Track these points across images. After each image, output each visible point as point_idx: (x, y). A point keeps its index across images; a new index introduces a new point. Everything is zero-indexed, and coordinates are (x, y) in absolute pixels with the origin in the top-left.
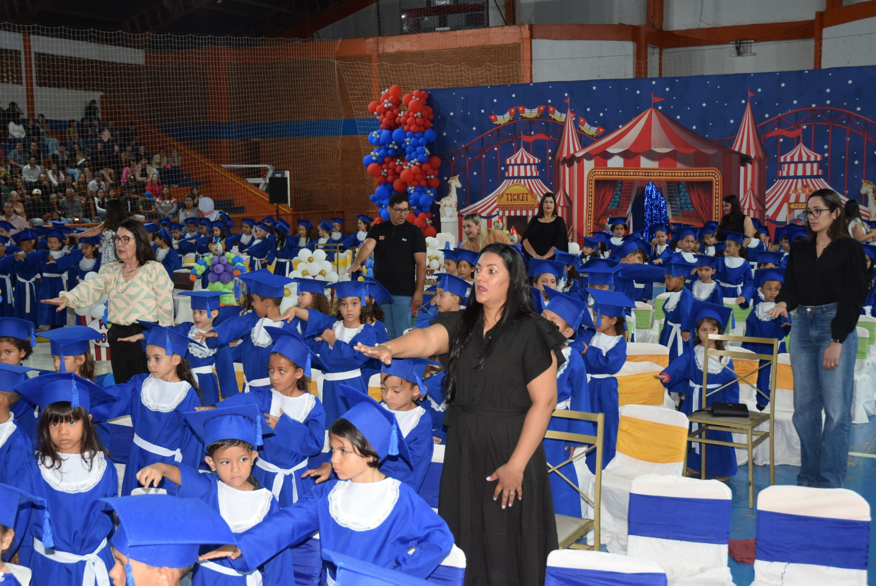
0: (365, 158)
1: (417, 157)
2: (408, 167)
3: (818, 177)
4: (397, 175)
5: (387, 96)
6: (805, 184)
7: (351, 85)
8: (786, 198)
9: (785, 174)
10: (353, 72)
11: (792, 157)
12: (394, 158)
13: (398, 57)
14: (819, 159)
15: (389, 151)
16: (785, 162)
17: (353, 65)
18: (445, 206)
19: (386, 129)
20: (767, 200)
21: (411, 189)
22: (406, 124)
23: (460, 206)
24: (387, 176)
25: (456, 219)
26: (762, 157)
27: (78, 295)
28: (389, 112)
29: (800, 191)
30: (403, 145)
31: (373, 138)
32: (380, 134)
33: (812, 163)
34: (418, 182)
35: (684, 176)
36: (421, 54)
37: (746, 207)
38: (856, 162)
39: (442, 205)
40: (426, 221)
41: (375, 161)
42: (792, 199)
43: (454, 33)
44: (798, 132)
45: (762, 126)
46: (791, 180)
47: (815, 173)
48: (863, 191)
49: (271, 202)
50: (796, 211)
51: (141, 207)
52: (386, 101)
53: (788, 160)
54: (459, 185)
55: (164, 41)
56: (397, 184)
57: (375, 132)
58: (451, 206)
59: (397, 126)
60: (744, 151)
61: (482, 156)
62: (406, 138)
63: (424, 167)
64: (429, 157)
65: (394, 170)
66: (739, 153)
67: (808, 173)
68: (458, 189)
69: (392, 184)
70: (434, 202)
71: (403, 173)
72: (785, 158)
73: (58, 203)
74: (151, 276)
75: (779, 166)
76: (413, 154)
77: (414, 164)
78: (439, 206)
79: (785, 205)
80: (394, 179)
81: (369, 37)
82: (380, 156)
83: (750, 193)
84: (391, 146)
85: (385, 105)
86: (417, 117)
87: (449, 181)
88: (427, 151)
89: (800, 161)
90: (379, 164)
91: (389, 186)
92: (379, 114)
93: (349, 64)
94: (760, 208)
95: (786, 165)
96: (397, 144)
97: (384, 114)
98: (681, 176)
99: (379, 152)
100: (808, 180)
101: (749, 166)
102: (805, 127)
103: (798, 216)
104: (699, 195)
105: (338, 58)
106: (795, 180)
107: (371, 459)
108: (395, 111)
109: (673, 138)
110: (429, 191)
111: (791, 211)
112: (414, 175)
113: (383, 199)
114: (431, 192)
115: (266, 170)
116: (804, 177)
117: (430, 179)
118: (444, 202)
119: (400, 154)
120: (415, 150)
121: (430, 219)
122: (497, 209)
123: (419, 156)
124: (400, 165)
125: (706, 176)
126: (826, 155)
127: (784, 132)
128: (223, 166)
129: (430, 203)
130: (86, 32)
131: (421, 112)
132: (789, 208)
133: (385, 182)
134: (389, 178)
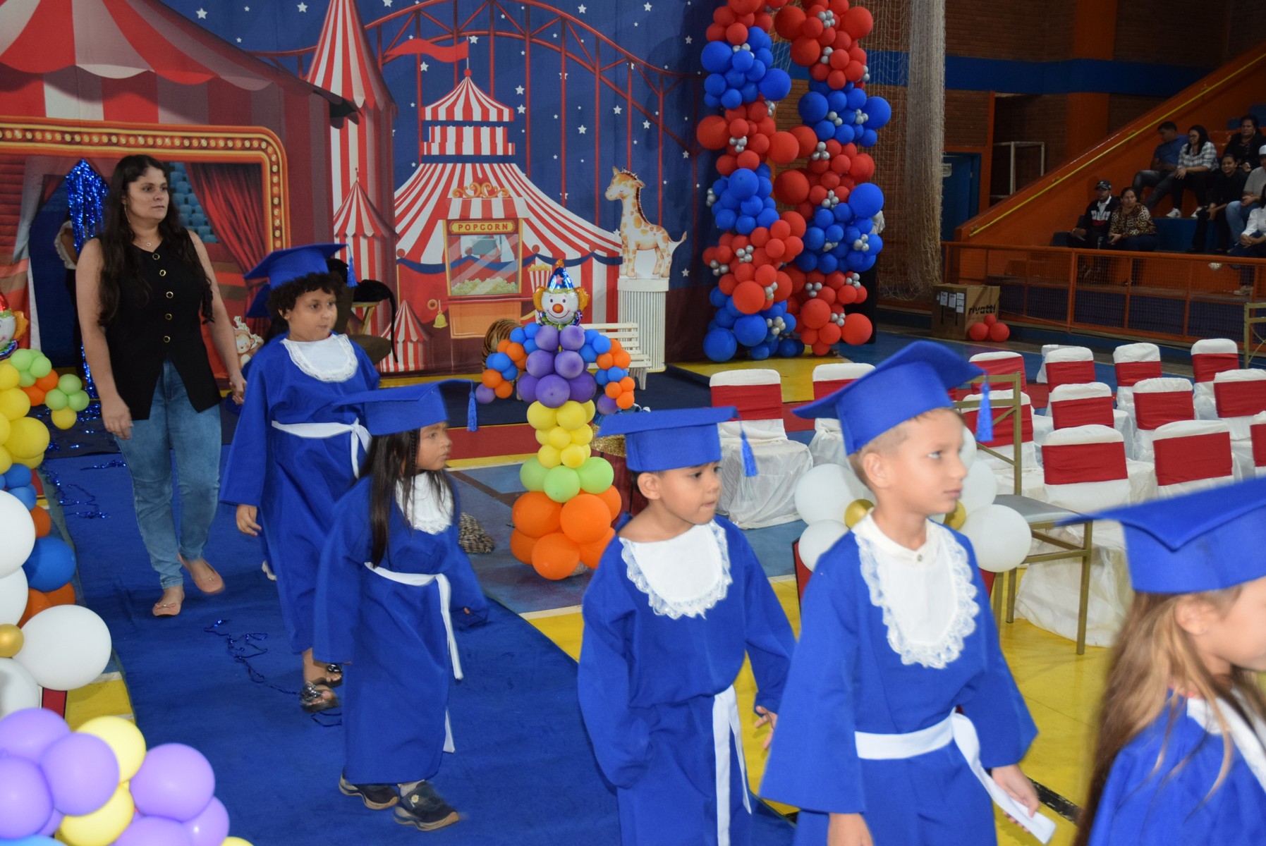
3: (505, 159)
6: (480, 175)
8: (441, 210)
9: (435, 151)
11: (450, 111)
14: (506, 118)
16: (435, 122)
20: (397, 212)
26: (381, 105)
29: (470, 192)
33: (493, 125)
35: (182, 147)
37: (351, 230)
38: (582, 130)
42: (455, 211)
44: (461, 51)
45: (379, 27)
46: (449, 166)
47: (500, 152)
48: (612, 193)
50: (463, 238)
53: (442, 116)
60: (336, 89)
66: (324, 92)
67: (486, 151)
72: (435, 111)
75: (422, 130)
79: (440, 225)
83: (356, 195)
89: (468, 121)
94: (384, 232)
95: (438, 129)
98: (173, 147)
100: (486, 166)
101: (352, 127)
102: (474, 39)
103: (469, 251)
104: (227, 201)
106: (459, 166)
109: (141, 41)
111: (453, 238)
116: (477, 158)
125: (243, 148)
126: (521, 109)
127: (428, 47)
132: (449, 233)
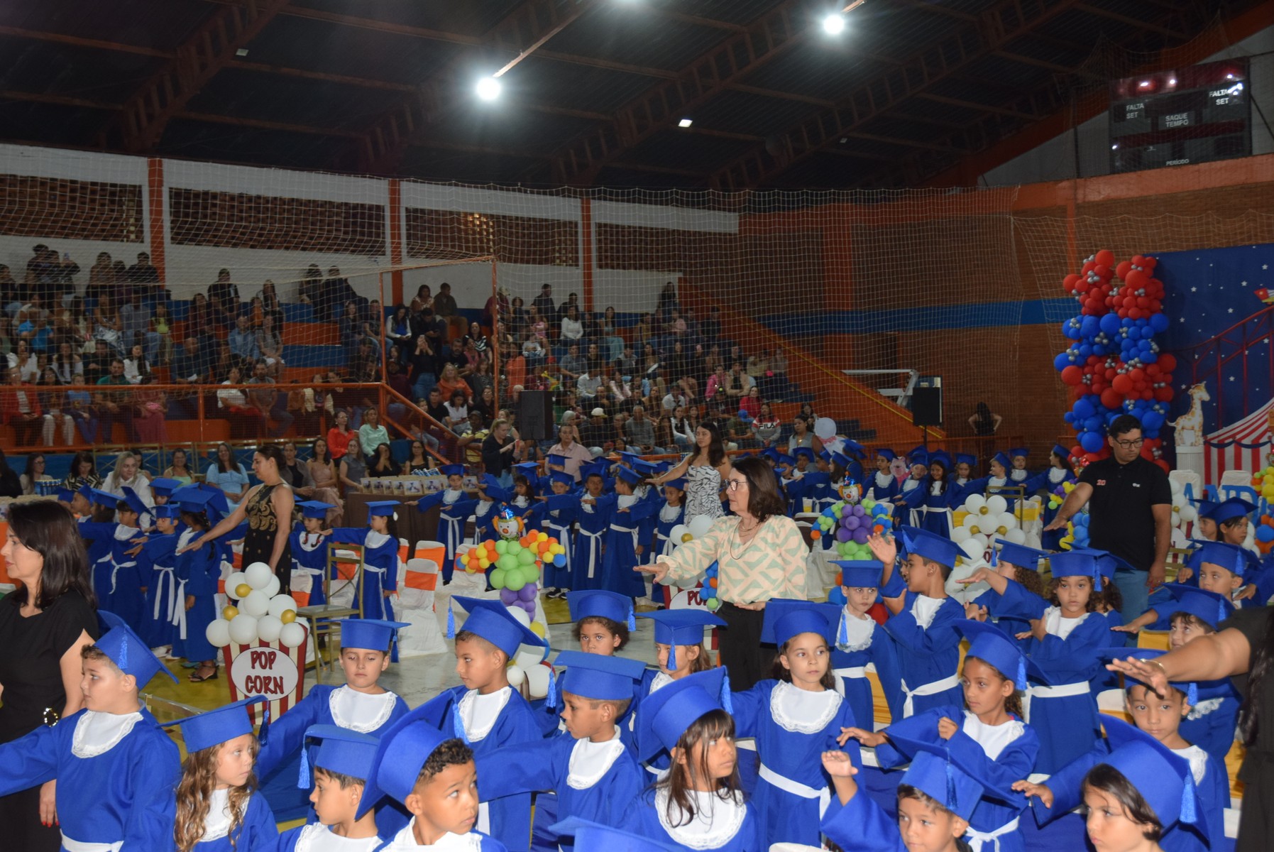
0: (1058, 358)
1: (1138, 356)
2: (1124, 371)
4: (1107, 382)
5: (1092, 266)
7: (1035, 251)
10: (1038, 231)
12: (1101, 358)
13: (1107, 207)
15: (1095, 348)
17: (1039, 221)
18: (1183, 428)
19: (1091, 315)
21: (1129, 404)
22: (1121, 306)
23: (1207, 429)
24: (1092, 384)
25: (1200, 449)
27: (680, 560)
28: (1095, 290)
30: (1116, 338)
31: (1070, 328)
32: (1080, 322)
34: (1141, 392)
36: (1143, 201)
39: (1179, 428)
40: (1153, 452)
41: (1073, 363)
43: (1196, 167)
49: (916, 423)
51: (732, 431)
52: (1090, 273)
54: (1206, 397)
55: (769, 201)
56: (1106, 396)
57: (1073, 320)
58: (1193, 428)
59: (1107, 309)
61: (1243, 352)
62: (1122, 327)
63: (1150, 370)
64: (1159, 354)
65: (1102, 374)
68: (1203, 403)
69: (1099, 395)
70: (1165, 424)
71: (1116, 380)
73: (623, 427)
74: (777, 536)
76: (1133, 351)
77: (1134, 366)
78: (1174, 429)
80: (1103, 390)
81: (1061, 181)
82: (1080, 355)
84: (1097, 339)
85: (1089, 280)
86: (1139, 295)
87: (1191, 391)
88: (1155, 346)
90: (1079, 367)
91: (1094, 399)
92: (1079, 293)
93: (1032, 221)
96: (1106, 336)
97: (1088, 292)
99: (1078, 348)
105: (1015, 213)
107: (1150, 827)
108: (1104, 288)
110: (1157, 407)
112: (1135, 382)
113: (1085, 419)
114: (1161, 408)
115: (907, 377)
117: (1160, 387)
118: (1182, 422)
119: (1113, 350)
120: (1136, 345)
121: (1158, 449)
122: (1269, 434)
123: (1143, 354)
124: (1111, 367)
128: (847, 372)
129: (1159, 425)
130: (667, 194)
131: (1144, 287)
133: (1088, 393)
134: (1095, 387)
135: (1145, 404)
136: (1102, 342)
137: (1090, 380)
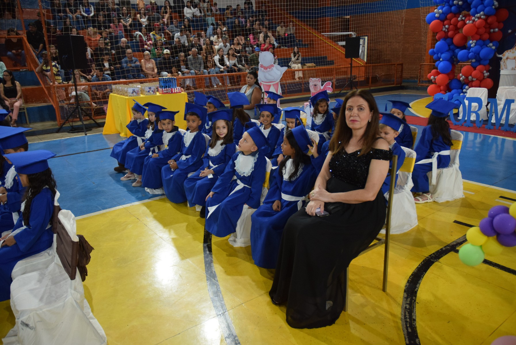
0: (429, 16)
1: (483, 11)
2: (471, 21)
4: (457, 29)
12: (456, 14)
15: (453, 8)
18: (507, 58)
21: (472, 43)
24: (448, 32)
34: (480, 35)
39: (504, 58)
40: (484, 74)
41: (438, 18)
56: (457, 39)
58: (515, 58)
63: (490, 20)
64: (498, 9)
65: (456, 25)
69: (452, 38)
70: (495, 55)
71: (465, 27)
76: (480, 7)
77: (479, 18)
78: (501, 58)
80: (455, 34)
82: (443, 13)
88: (496, 3)
90: (441, 20)
91: (448, 40)
99: (442, 9)
110: (491, 44)
112: (478, 28)
113: (442, 53)
114: (493, 45)
117: (494, 32)
120: (483, 3)
121: (487, 72)
123: (487, 9)
124: (462, 20)
129: (491, 56)
133: (446, 37)
134: (450, 33)
135: (482, 42)
136: (458, 4)
137: (448, 29)
